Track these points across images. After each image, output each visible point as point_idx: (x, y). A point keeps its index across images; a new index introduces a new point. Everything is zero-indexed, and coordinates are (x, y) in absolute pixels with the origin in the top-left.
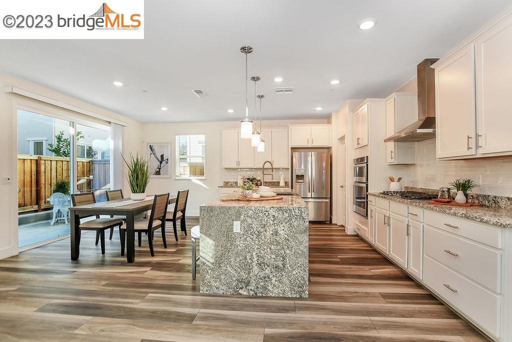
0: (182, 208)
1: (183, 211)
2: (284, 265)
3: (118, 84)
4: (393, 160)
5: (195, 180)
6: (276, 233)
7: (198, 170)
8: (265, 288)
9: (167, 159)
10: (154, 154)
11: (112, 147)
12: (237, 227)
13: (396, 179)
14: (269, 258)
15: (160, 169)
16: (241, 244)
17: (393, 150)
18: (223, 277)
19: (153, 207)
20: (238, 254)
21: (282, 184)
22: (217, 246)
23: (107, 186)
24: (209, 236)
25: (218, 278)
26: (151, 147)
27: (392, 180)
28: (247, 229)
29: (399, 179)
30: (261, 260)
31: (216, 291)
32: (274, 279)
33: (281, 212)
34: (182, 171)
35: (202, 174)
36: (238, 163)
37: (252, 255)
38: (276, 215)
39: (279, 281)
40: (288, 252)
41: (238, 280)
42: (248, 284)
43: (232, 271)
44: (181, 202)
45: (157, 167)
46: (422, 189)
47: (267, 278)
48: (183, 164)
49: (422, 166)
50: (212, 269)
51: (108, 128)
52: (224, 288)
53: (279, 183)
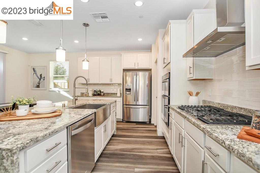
4: (192, 75)
5: (62, 91)
9: (44, 77)
10: (36, 74)
13: (194, 94)
15: (39, 84)
17: (191, 66)
21: (119, 94)
26: (34, 69)
27: (191, 94)
29: (197, 94)
45: (37, 82)
46: (219, 104)
49: (220, 80)
53: (117, 94)
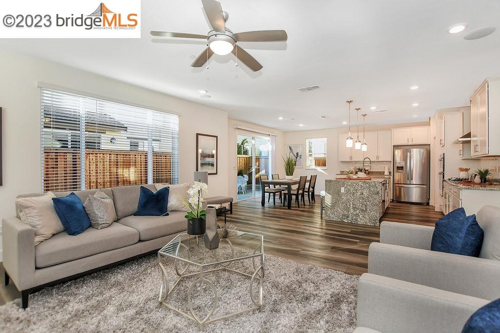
0: (313, 186)
1: (313, 188)
2: (366, 210)
3: (281, 118)
4: (461, 156)
5: (320, 169)
6: (362, 194)
7: (321, 163)
8: (356, 220)
9: (301, 156)
10: (292, 152)
11: (270, 149)
12: (343, 190)
14: (359, 205)
15: (296, 162)
16: (344, 198)
17: (461, 149)
18: (336, 213)
19: (299, 183)
20: (343, 203)
21: (386, 173)
22: (333, 198)
23: (260, 173)
24: (329, 194)
25: (333, 213)
26: (290, 148)
27: (461, 170)
28: (348, 191)
30: (354, 206)
31: (332, 219)
32: (361, 216)
33: (365, 184)
34: (310, 163)
35: (324, 165)
36: (351, 158)
37: (350, 204)
38: (362, 185)
39: (364, 217)
40: (368, 203)
41: (343, 215)
42: (348, 217)
43: (340, 211)
44: (313, 182)
47: (357, 215)
48: (310, 158)
50: (331, 209)
51: (268, 138)
52: (336, 218)
53: (384, 172)
